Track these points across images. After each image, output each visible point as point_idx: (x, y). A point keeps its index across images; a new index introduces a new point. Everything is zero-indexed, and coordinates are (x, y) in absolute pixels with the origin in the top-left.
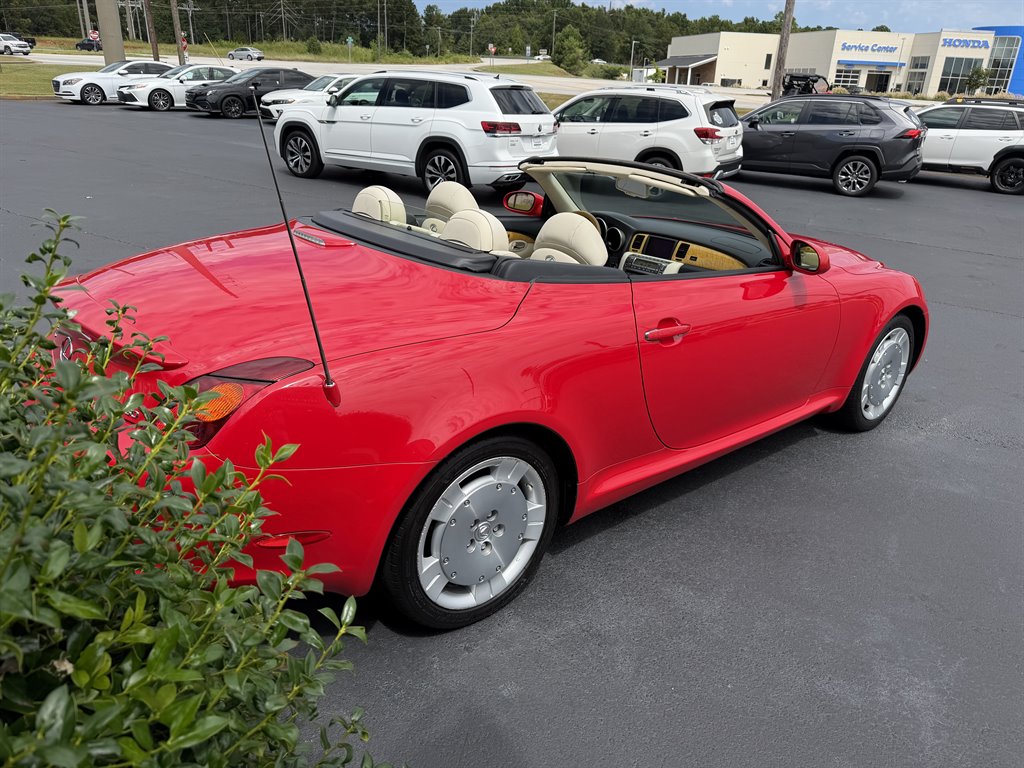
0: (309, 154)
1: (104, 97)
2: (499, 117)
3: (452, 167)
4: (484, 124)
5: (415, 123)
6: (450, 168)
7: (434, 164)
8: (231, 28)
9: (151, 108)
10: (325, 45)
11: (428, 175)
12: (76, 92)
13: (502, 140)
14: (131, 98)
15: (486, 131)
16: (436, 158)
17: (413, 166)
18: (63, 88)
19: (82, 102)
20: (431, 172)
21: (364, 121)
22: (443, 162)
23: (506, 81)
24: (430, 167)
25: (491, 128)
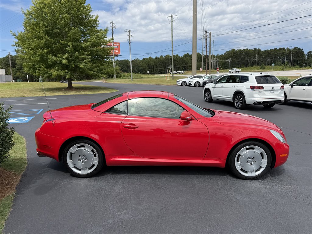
0: (209, 96)
1: (186, 84)
2: (256, 85)
3: (241, 99)
4: (251, 87)
5: (233, 87)
7: (237, 99)
8: (241, 64)
9: (195, 86)
10: (265, 67)
11: (235, 101)
12: (180, 83)
13: (256, 91)
14: (190, 84)
15: (251, 89)
16: (238, 97)
17: (232, 99)
19: (182, 85)
20: (236, 101)
21: (222, 87)
22: (239, 97)
23: (258, 74)
24: (236, 100)
25: (253, 88)
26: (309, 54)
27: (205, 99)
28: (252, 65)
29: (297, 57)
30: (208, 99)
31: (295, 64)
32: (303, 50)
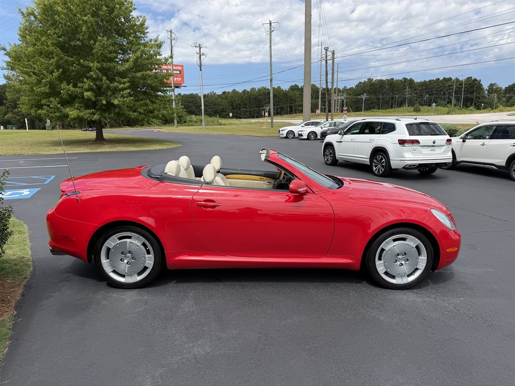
0: (332, 155)
1: (294, 135)
2: (407, 137)
4: (399, 140)
5: (371, 141)
6: (383, 161)
7: (377, 160)
8: (382, 104)
9: (308, 139)
10: (422, 108)
11: (374, 164)
12: (285, 133)
13: (408, 147)
14: (301, 135)
15: (400, 144)
16: (378, 156)
17: (368, 160)
18: (281, 132)
19: (286, 137)
20: (375, 163)
21: (352, 141)
22: (380, 158)
23: (412, 121)
24: (375, 161)
25: (402, 142)
26: (490, 88)
27: (326, 159)
28: (401, 104)
29: (472, 92)
30: (329, 159)
31: (469, 104)
32: (480, 81)
